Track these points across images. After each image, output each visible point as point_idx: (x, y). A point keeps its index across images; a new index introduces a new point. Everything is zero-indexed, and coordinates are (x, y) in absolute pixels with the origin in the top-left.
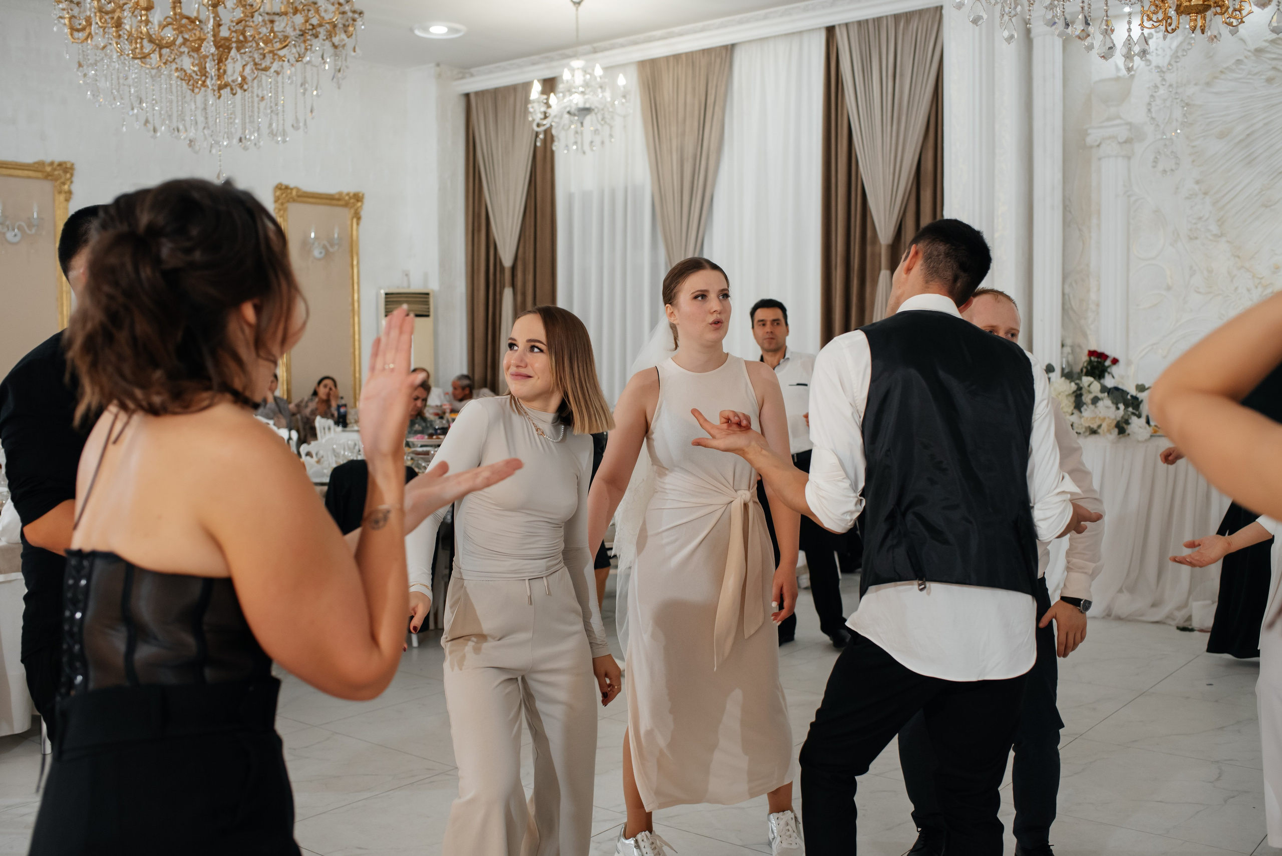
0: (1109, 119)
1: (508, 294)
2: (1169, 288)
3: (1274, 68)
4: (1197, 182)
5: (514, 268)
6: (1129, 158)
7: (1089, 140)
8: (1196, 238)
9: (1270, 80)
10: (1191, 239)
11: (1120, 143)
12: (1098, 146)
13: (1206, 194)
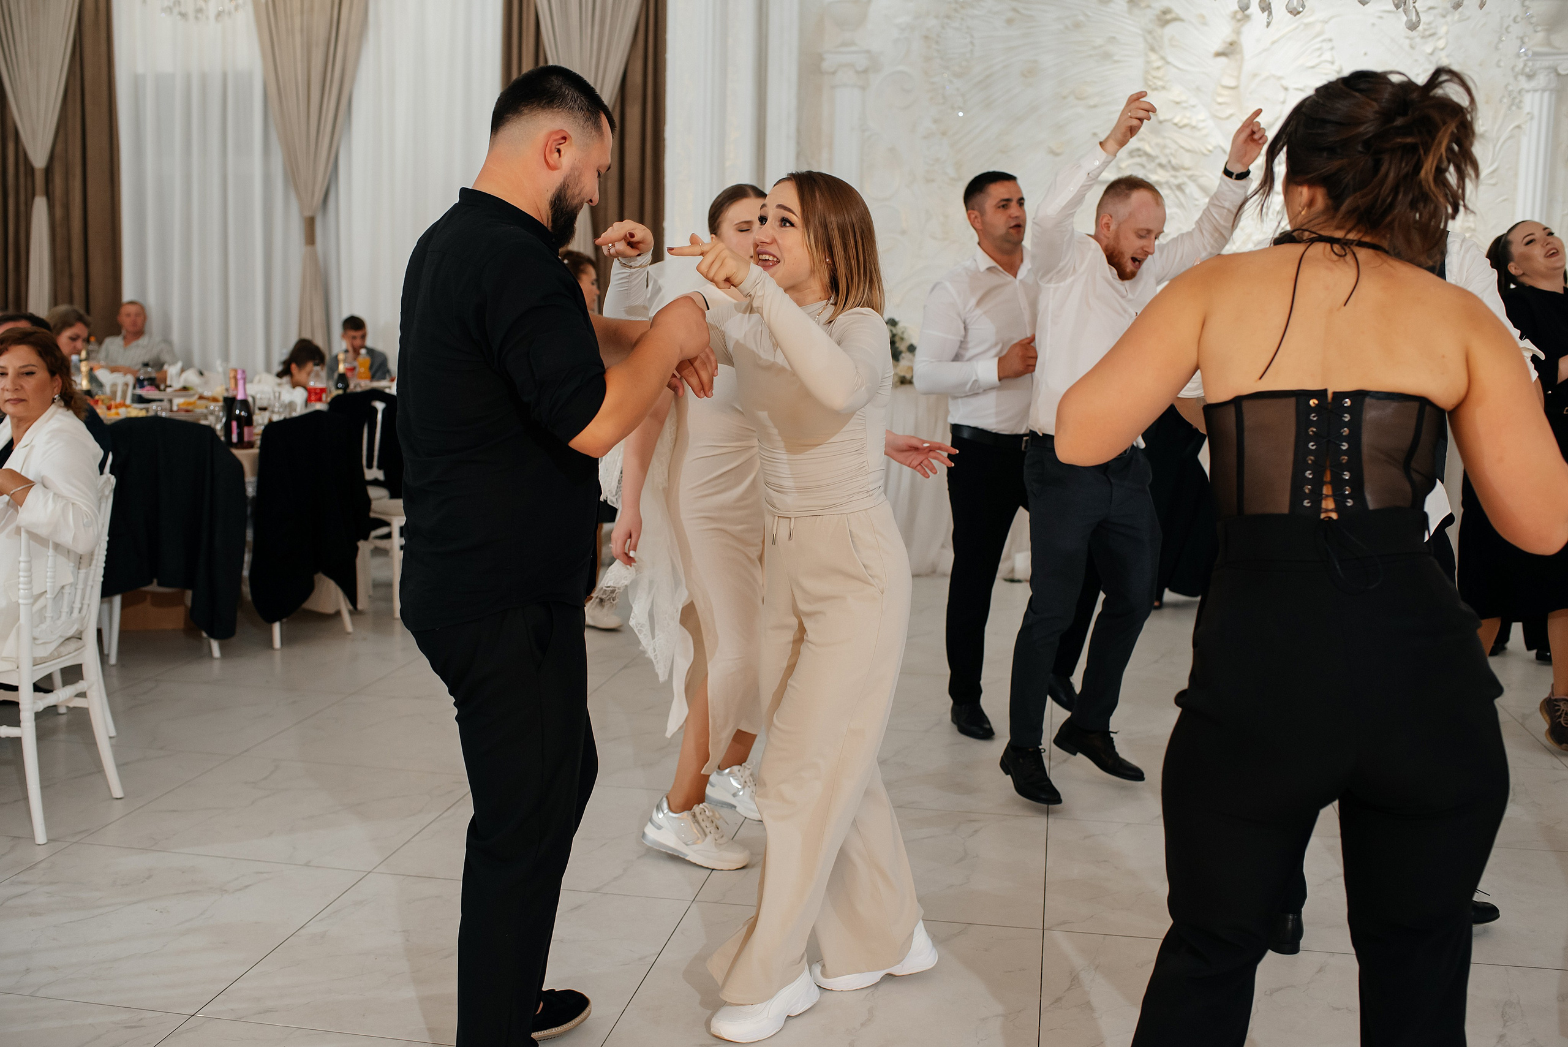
0: (844, 44)
1: (40, 205)
2: (903, 232)
3: (1015, 10)
4: (935, 121)
5: (48, 170)
6: (863, 88)
7: (826, 65)
8: (933, 181)
9: (1010, 21)
10: (929, 181)
11: (857, 72)
12: (834, 73)
13: (944, 134)
